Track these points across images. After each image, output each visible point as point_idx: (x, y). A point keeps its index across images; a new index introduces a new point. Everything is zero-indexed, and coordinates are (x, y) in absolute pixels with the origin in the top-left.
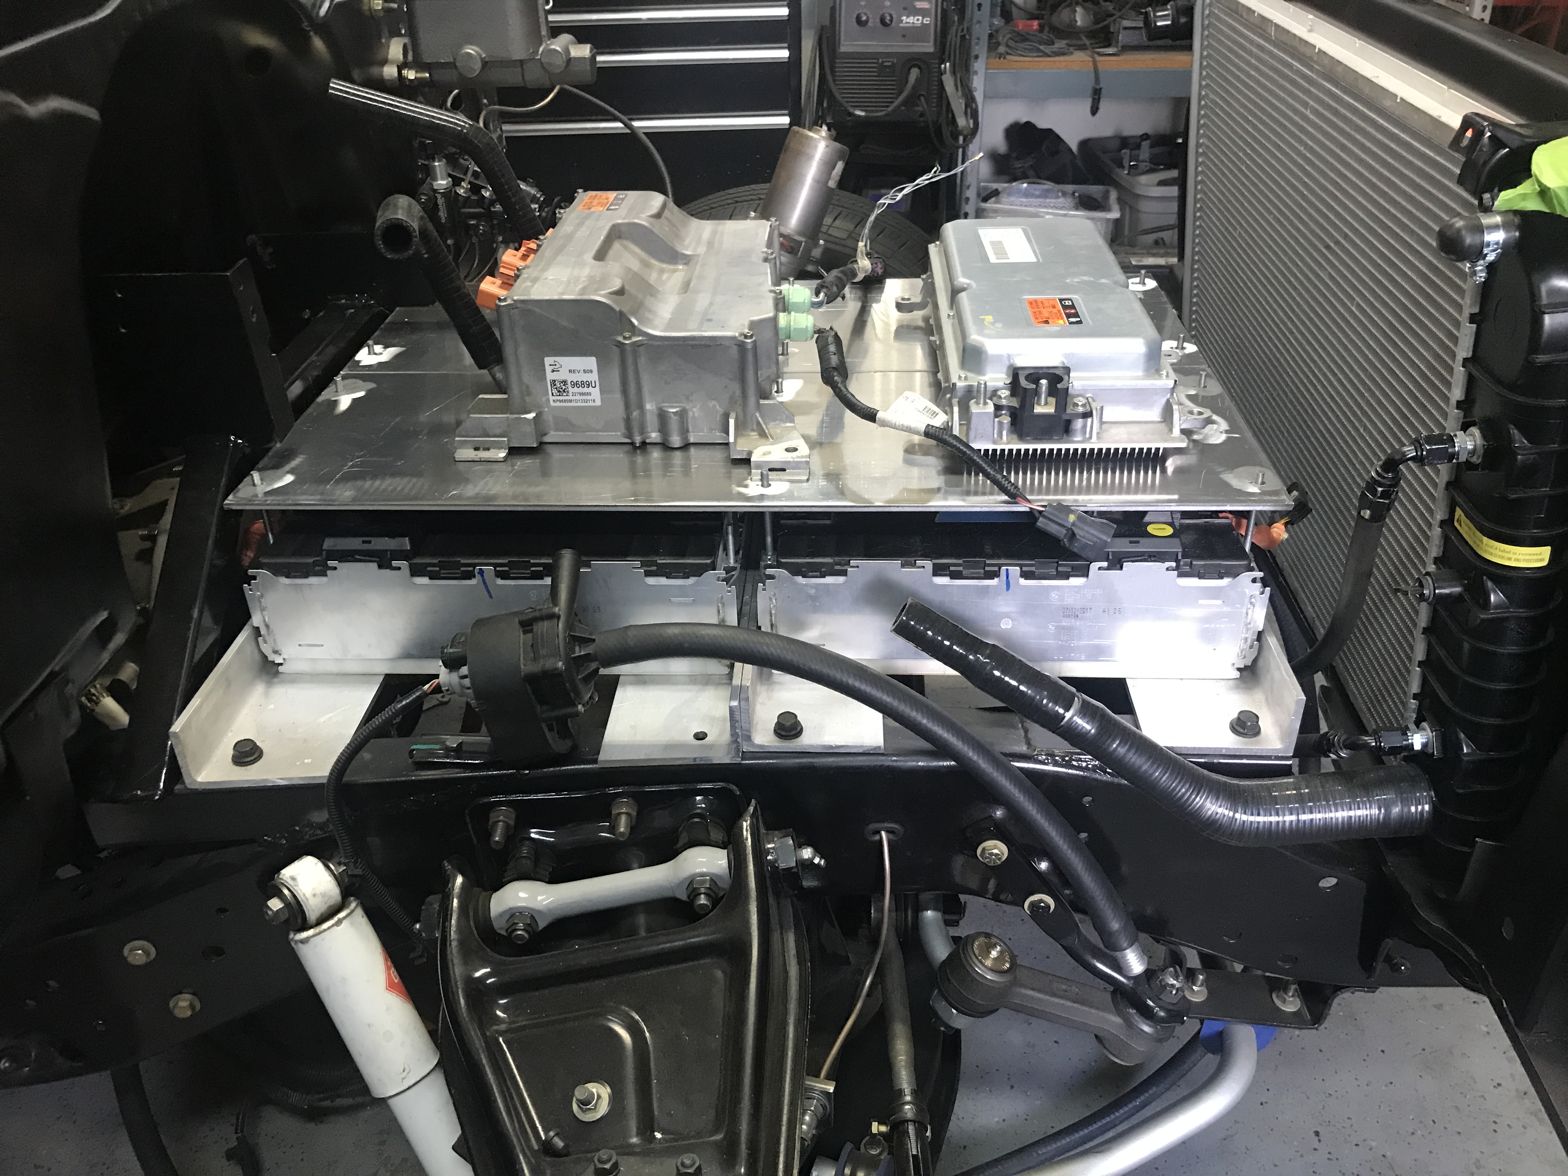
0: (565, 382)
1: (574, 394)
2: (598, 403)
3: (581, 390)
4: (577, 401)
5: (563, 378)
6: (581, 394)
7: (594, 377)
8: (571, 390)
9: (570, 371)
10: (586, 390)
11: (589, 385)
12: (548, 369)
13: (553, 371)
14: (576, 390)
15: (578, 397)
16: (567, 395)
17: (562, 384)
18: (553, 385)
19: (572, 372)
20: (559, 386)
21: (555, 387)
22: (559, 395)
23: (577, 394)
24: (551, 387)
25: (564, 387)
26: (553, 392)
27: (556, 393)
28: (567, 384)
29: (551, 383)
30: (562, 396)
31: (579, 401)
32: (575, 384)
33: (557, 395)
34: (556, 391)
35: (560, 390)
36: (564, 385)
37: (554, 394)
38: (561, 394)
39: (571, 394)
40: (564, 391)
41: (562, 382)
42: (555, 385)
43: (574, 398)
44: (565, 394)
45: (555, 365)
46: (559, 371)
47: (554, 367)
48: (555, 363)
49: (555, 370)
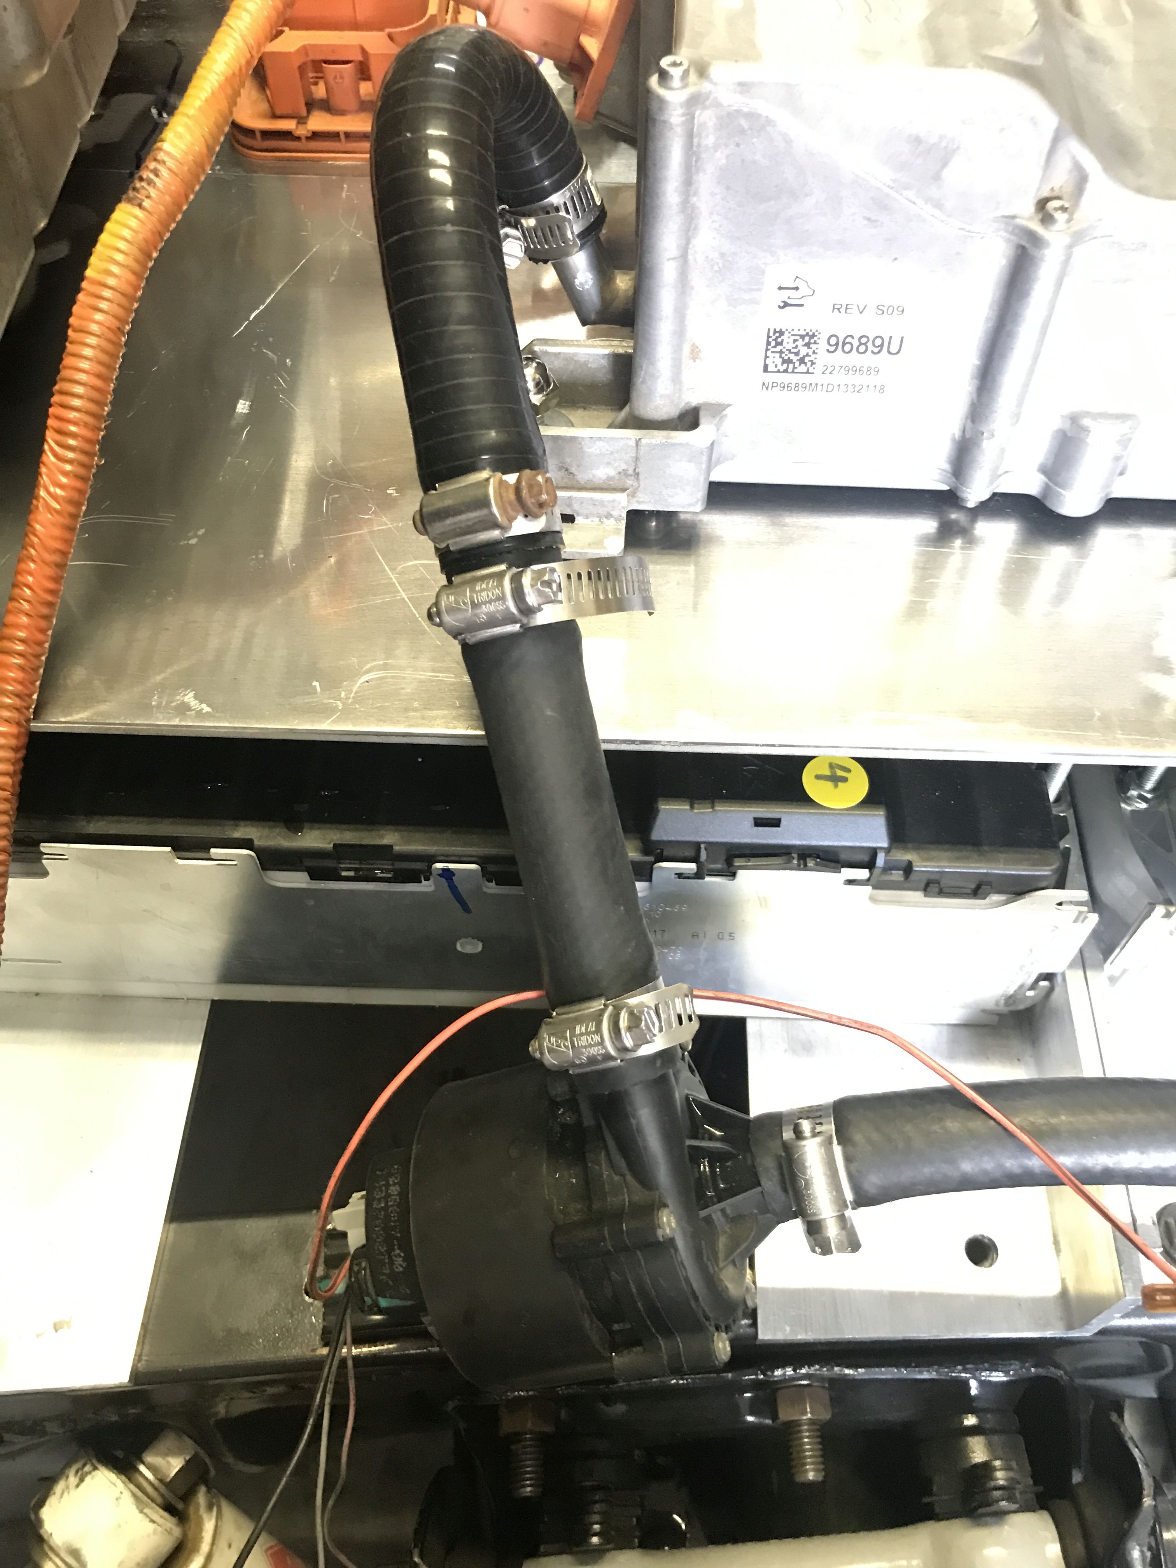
0: (810, 338)
1: (829, 370)
3: (852, 359)
4: (830, 388)
5: (811, 326)
6: (849, 370)
7: (901, 326)
8: (824, 359)
9: (836, 308)
10: (867, 360)
11: (881, 346)
12: (771, 299)
13: (785, 305)
14: (838, 358)
15: (838, 378)
16: (808, 372)
17: (800, 343)
18: (773, 343)
19: (843, 310)
20: (790, 346)
21: (779, 348)
22: (786, 371)
23: (837, 369)
24: (767, 350)
25: (804, 351)
26: (768, 361)
27: (776, 366)
28: (815, 343)
29: (769, 337)
30: (793, 372)
31: (836, 388)
32: (838, 344)
33: (778, 371)
34: (779, 361)
35: (792, 357)
36: (807, 345)
37: (771, 368)
38: (790, 370)
39: (818, 368)
40: (802, 361)
41: (802, 337)
42: (781, 343)
43: (826, 379)
44: (803, 368)
45: (797, 289)
46: (802, 305)
47: (792, 293)
48: (798, 283)
49: (789, 302)
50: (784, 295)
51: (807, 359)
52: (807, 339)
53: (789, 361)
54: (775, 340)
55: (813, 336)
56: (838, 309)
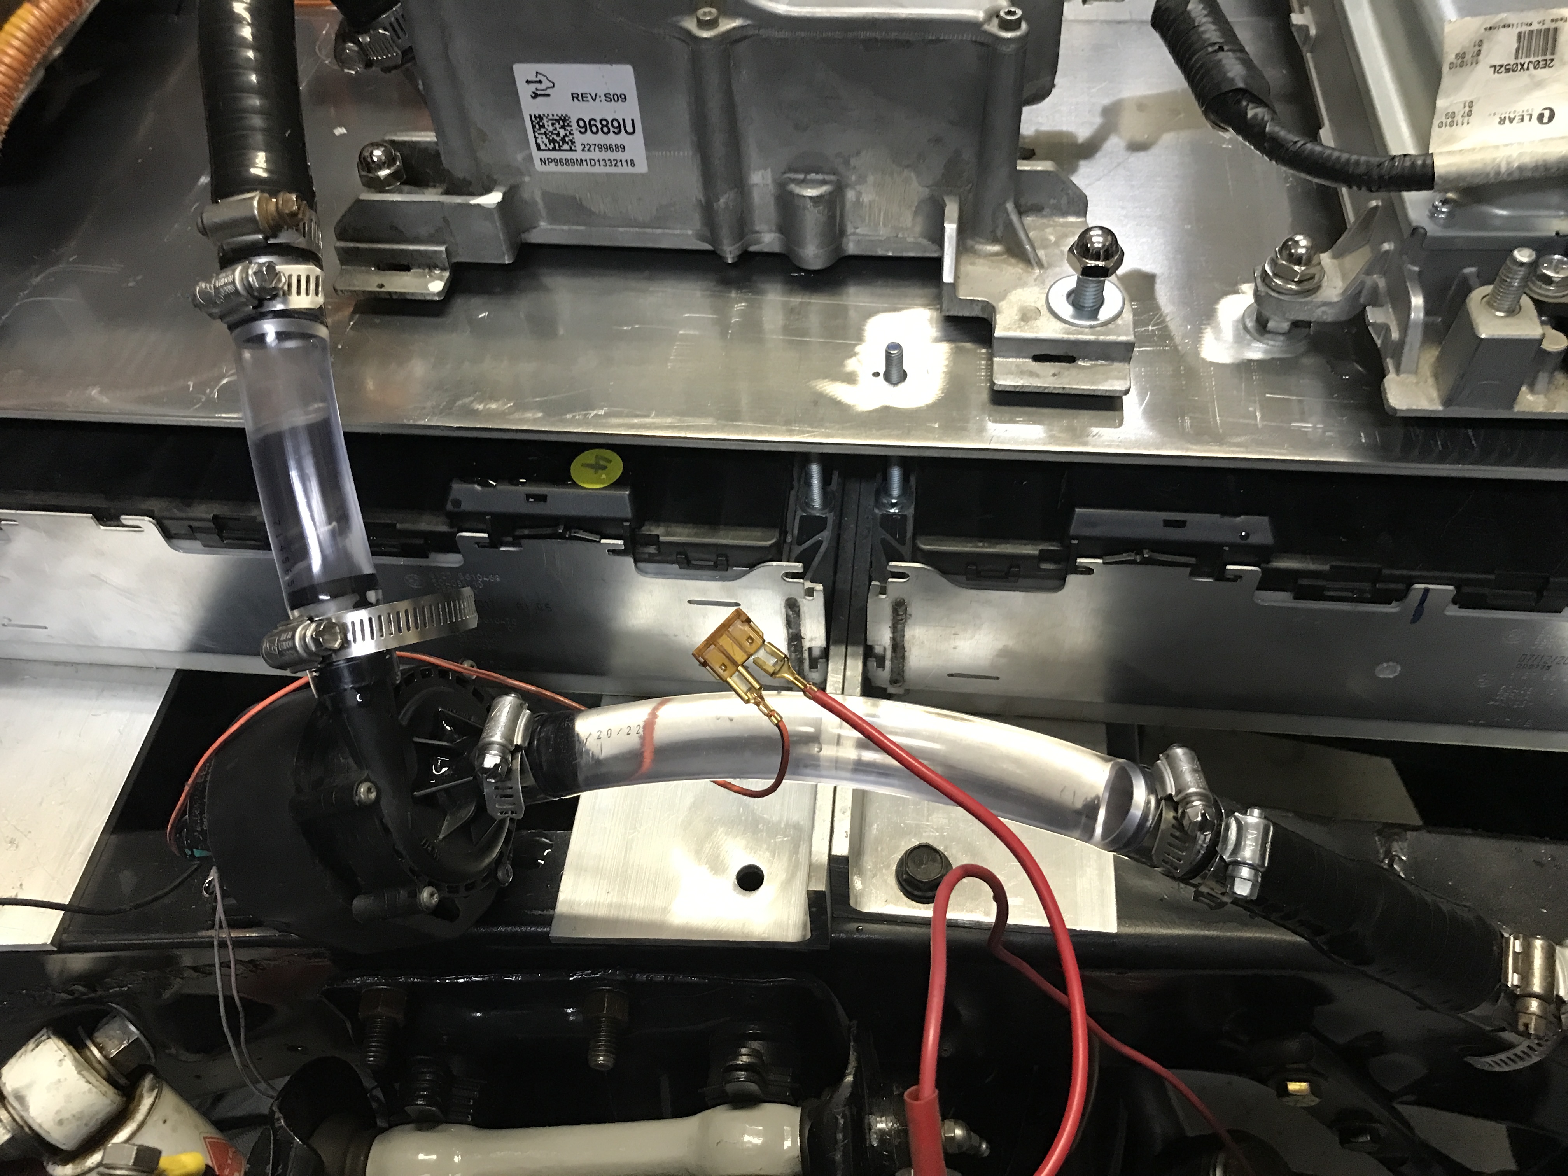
0: (564, 121)
1: (587, 148)
2: (642, 167)
3: (600, 139)
4: (592, 162)
5: (561, 112)
6: (602, 147)
7: (630, 111)
8: (579, 139)
9: (575, 97)
10: (612, 139)
11: (619, 127)
12: (524, 91)
13: (535, 96)
14: (589, 138)
15: (596, 155)
16: (571, 150)
17: (557, 125)
18: (537, 126)
19: (580, 98)
20: (551, 128)
21: (543, 131)
22: (554, 149)
23: (593, 147)
24: (534, 132)
25: (562, 132)
26: (539, 141)
27: (546, 145)
28: (568, 125)
29: (532, 122)
30: (560, 150)
31: (597, 163)
32: (587, 126)
33: (549, 149)
34: (547, 141)
35: (555, 137)
36: (563, 127)
37: (543, 147)
38: (557, 147)
39: (579, 148)
40: (563, 140)
41: (558, 121)
42: (543, 126)
43: (587, 156)
44: (566, 147)
45: (540, 82)
46: (549, 95)
47: (538, 86)
48: (540, 77)
49: (539, 92)
50: (533, 87)
51: (567, 139)
52: (561, 122)
53: (552, 141)
54: (538, 123)
55: (564, 120)
56: (577, 98)
